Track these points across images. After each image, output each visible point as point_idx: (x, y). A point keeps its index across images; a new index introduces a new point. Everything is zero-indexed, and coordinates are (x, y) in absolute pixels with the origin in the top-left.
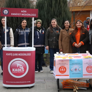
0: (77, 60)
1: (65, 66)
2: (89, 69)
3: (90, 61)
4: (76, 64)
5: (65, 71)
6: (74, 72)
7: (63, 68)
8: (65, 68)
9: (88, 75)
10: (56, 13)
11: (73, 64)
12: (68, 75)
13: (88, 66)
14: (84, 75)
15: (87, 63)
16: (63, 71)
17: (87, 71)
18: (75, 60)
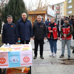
0: (15, 52)
1: (5, 57)
2: (25, 59)
3: (26, 53)
4: (14, 55)
5: (5, 62)
6: (13, 62)
7: (3, 59)
8: (4, 59)
9: (25, 64)
10: (16, 13)
11: (11, 56)
12: (8, 65)
13: (25, 57)
14: (21, 64)
15: (24, 55)
16: (3, 62)
17: (24, 61)
18: (13, 52)
